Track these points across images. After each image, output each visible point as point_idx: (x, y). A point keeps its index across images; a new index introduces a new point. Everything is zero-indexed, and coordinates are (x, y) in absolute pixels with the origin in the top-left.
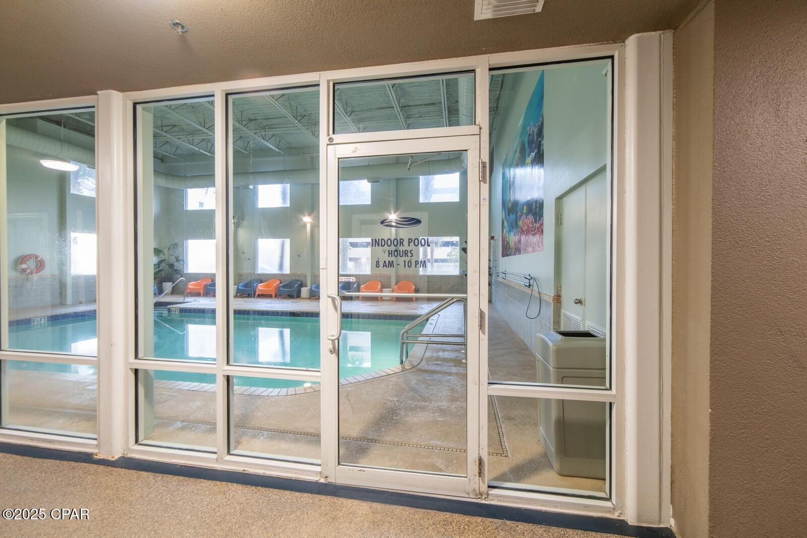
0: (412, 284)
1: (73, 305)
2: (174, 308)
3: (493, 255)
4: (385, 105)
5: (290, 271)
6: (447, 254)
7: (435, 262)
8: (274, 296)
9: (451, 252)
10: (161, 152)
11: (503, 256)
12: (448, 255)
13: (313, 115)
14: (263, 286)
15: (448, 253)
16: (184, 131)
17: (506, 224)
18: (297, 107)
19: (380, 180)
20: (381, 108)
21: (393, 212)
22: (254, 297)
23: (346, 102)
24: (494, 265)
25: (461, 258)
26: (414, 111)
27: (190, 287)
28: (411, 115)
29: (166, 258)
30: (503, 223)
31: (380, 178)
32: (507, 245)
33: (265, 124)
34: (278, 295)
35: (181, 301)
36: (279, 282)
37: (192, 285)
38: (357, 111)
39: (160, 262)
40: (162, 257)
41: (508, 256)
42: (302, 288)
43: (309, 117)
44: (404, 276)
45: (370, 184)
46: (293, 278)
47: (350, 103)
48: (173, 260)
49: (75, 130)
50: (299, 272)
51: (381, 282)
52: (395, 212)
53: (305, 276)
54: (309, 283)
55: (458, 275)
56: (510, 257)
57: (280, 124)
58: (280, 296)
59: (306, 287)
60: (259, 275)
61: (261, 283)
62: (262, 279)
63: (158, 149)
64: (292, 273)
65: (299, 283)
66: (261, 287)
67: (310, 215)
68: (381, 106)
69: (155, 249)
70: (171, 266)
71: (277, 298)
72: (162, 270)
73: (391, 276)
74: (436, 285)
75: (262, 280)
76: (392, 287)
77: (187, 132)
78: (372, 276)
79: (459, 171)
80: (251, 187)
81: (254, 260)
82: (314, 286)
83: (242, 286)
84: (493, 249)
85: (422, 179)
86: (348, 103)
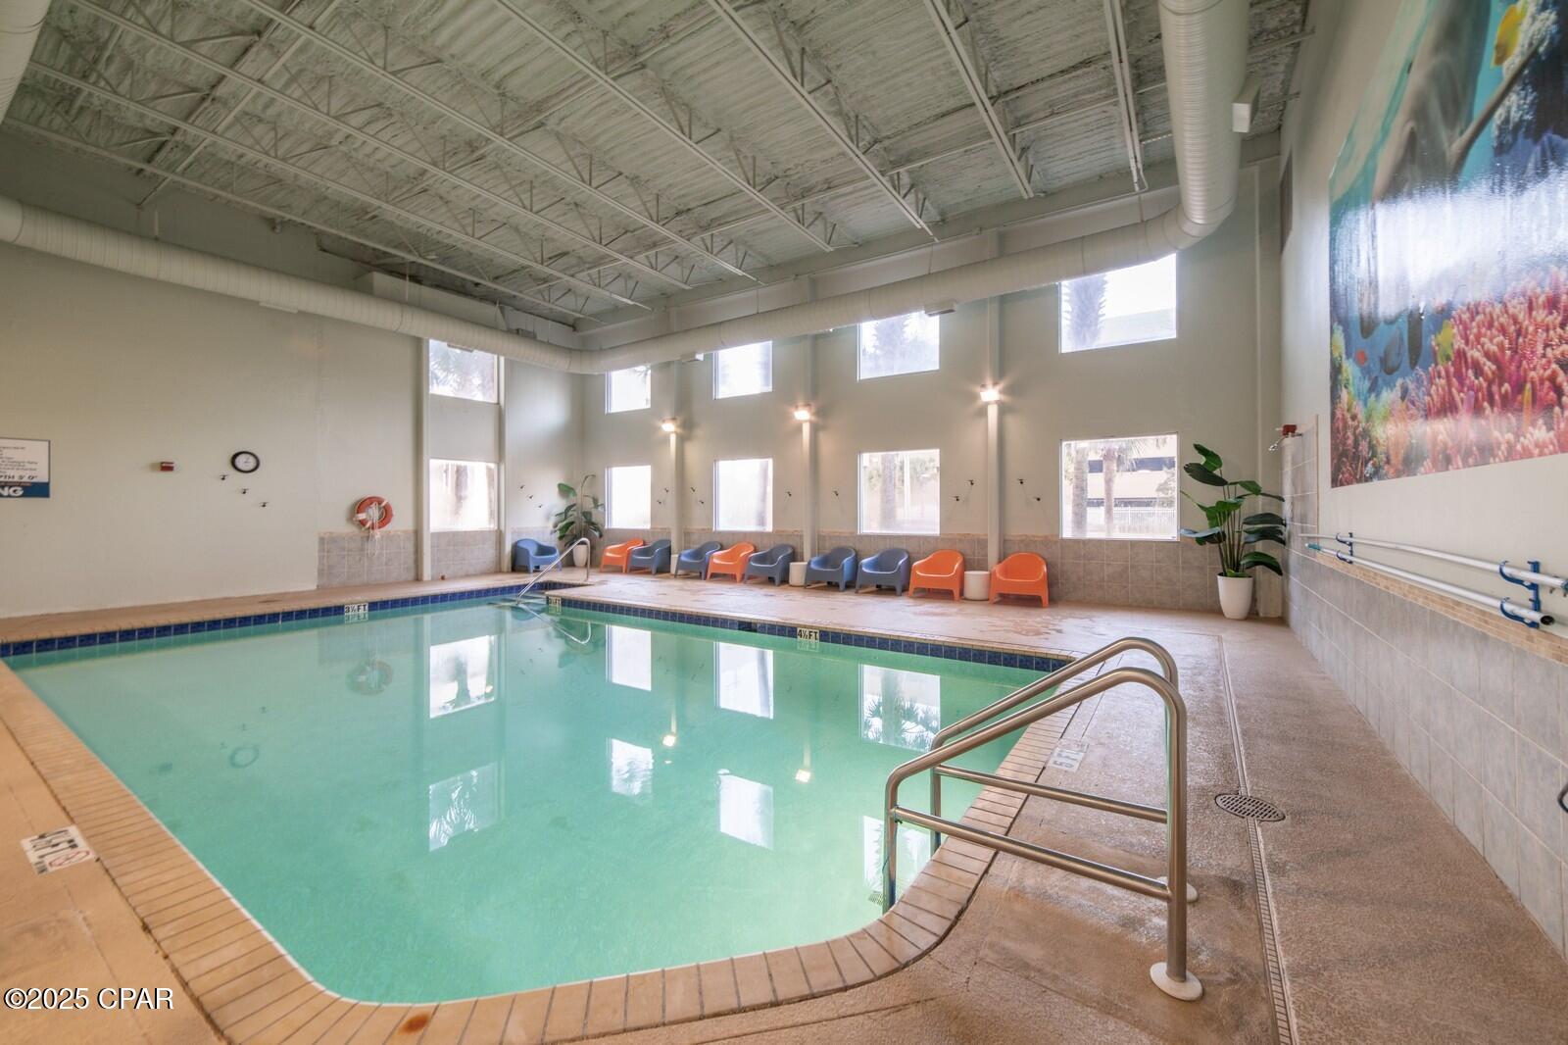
0: (1040, 559)
1: (434, 580)
2: (554, 596)
3: (1294, 484)
4: (952, 103)
5: (774, 526)
6: (1156, 487)
7: (1116, 505)
8: (738, 577)
9: (1166, 483)
10: (560, 309)
11: (1336, 482)
12: (1158, 490)
13: (792, 172)
14: (721, 557)
15: (1161, 485)
16: (585, 263)
17: (1350, 369)
18: (754, 158)
19: (956, 307)
20: (943, 115)
21: (989, 382)
22: (705, 578)
23: (857, 117)
24: (1298, 511)
25: (1182, 492)
26: (1034, 101)
27: (608, 554)
28: (1028, 116)
29: (579, 501)
30: (1336, 370)
31: (957, 302)
32: (1356, 444)
33: (710, 218)
34: (746, 577)
35: (580, 582)
36: (752, 549)
37: (612, 551)
38: (889, 138)
39: (569, 508)
40: (572, 500)
41: (1367, 480)
42: (791, 564)
43: (788, 180)
44: (1022, 541)
45: (936, 319)
46: (779, 541)
47: (866, 118)
48: (589, 505)
49: (438, 286)
50: (790, 529)
51: (963, 555)
52: (995, 384)
53: (801, 537)
54: (807, 555)
55: (1176, 540)
56: (1376, 482)
57: (736, 212)
58: (750, 578)
59: (802, 560)
60: (720, 533)
61: (722, 549)
62: (722, 542)
63: (553, 303)
64: (777, 532)
65: (790, 551)
66: (717, 558)
67: (807, 405)
68: (943, 109)
69: (560, 485)
70: (587, 515)
71: (745, 583)
72: (572, 523)
73: (986, 541)
74: (1108, 565)
75: (724, 544)
76: (990, 566)
77: (589, 263)
78: (943, 539)
79: (1176, 248)
80: (700, 357)
81: (709, 502)
82: (815, 559)
83: (688, 556)
84: (1294, 463)
85: (1067, 287)
86: (860, 117)
